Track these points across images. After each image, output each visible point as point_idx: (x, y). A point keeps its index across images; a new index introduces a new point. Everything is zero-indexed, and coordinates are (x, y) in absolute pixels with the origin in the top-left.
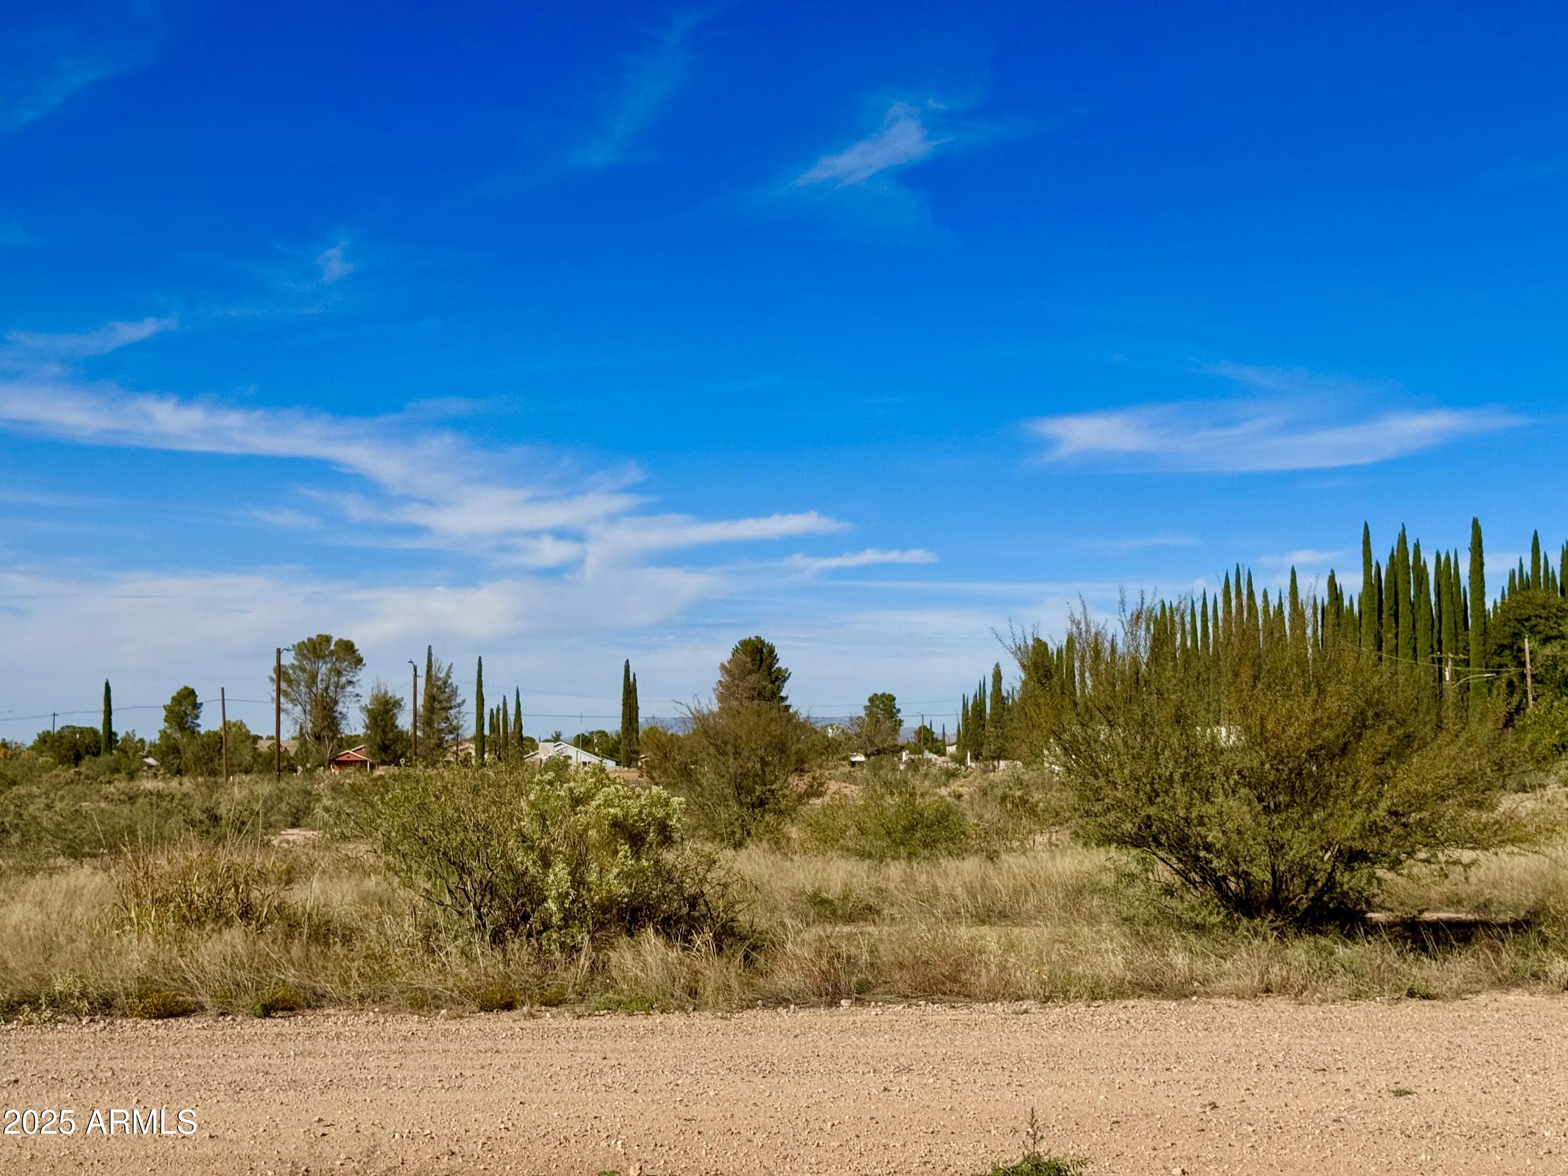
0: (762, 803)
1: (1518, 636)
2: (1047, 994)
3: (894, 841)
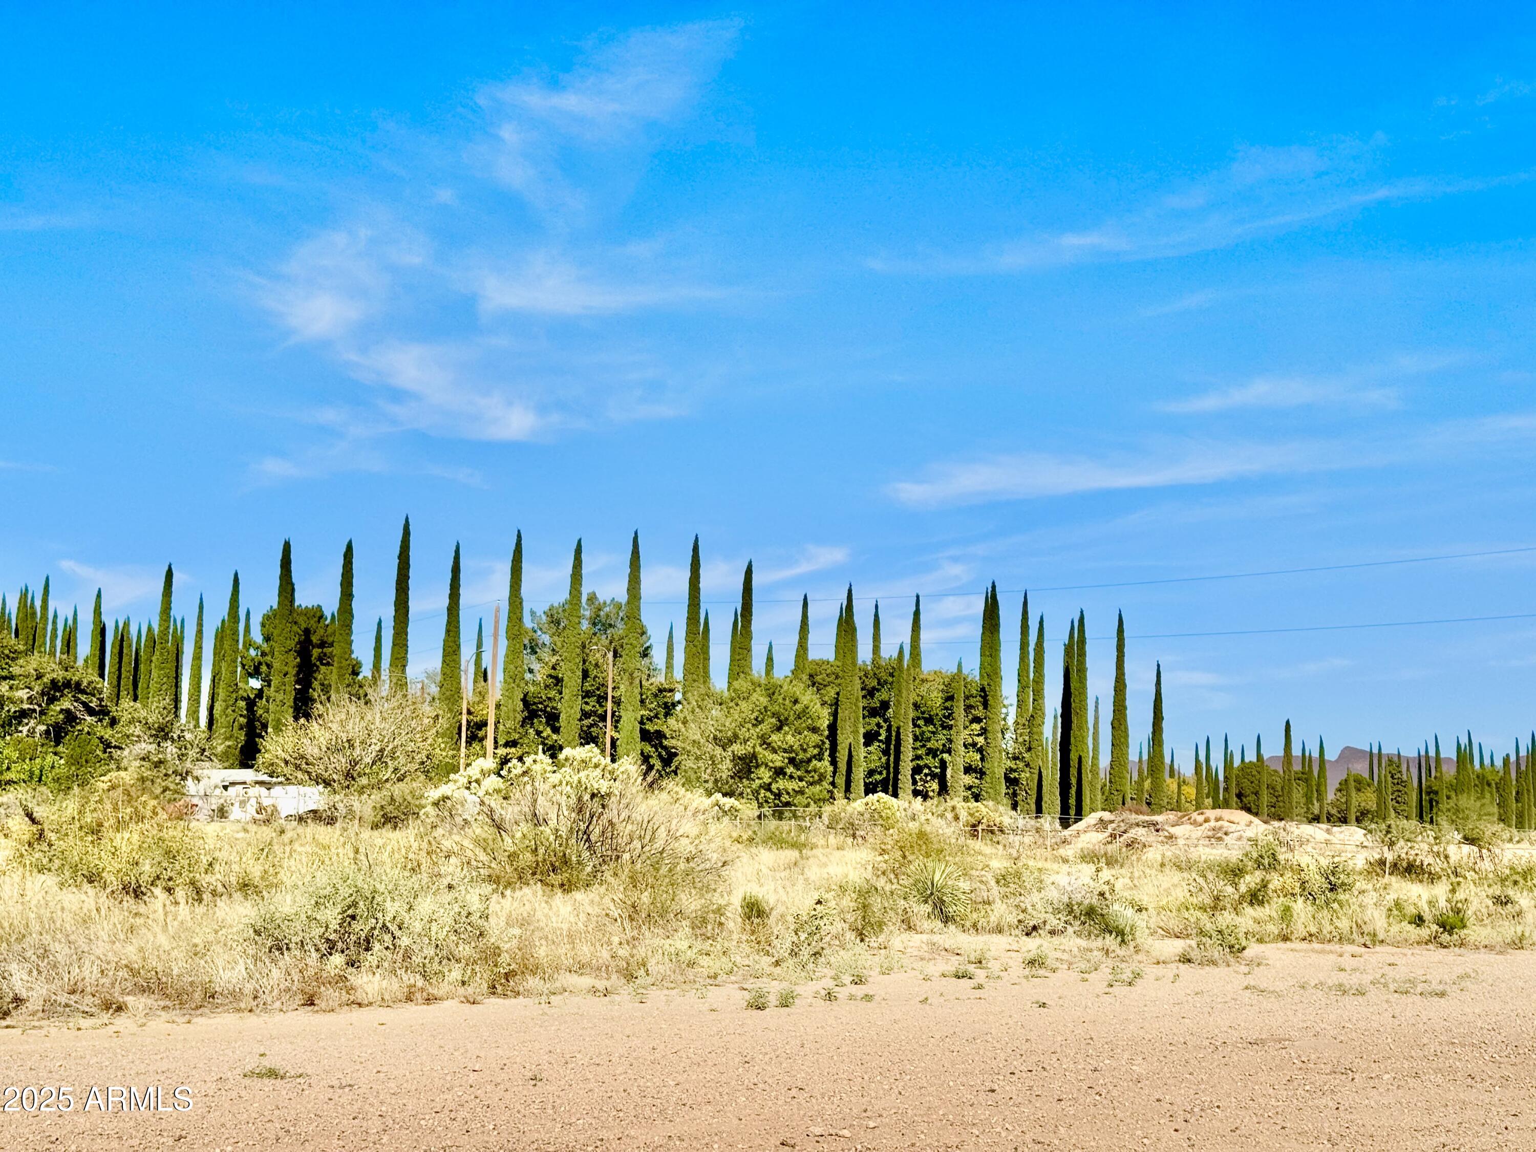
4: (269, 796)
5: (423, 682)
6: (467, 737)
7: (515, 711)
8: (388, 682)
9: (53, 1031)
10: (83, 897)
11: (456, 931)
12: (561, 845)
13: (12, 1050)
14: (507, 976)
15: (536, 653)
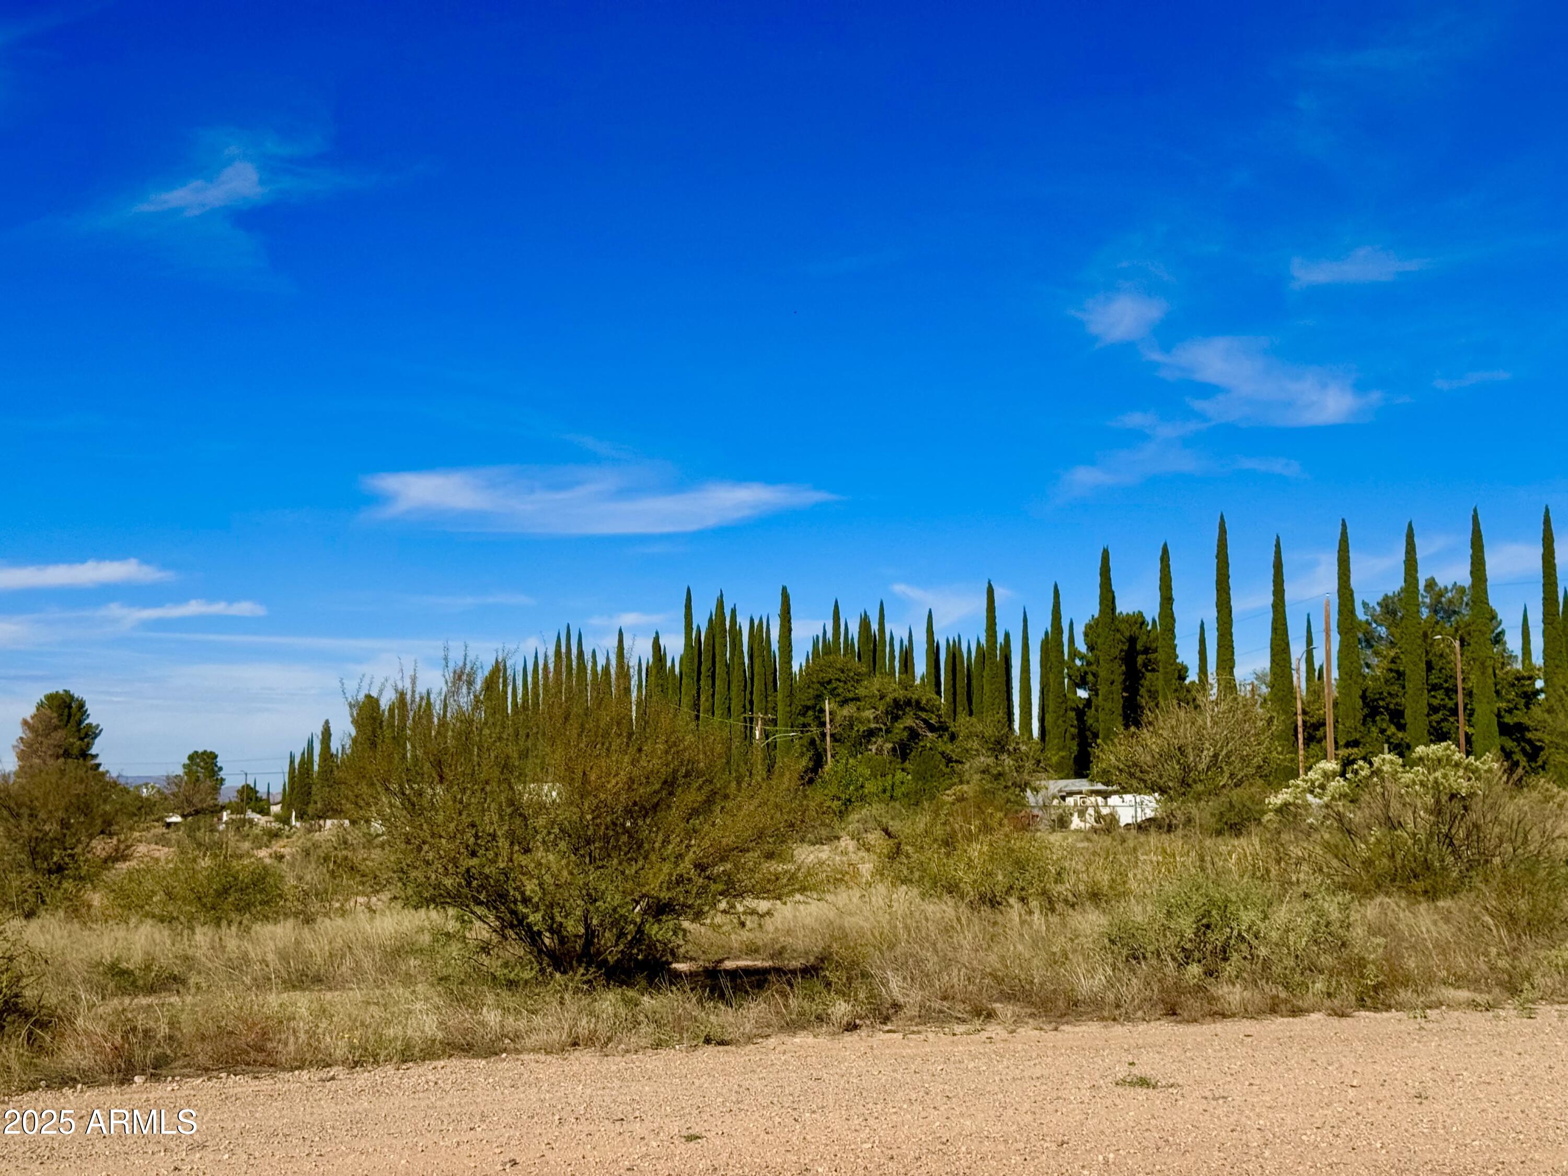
0: (60, 869)
1: (819, 697)
2: (356, 1059)
3: (204, 905)
4: (1106, 805)
5: (1252, 683)
6: (1304, 739)
7: (1354, 709)
8: (1216, 685)
9: (931, 1036)
10: (944, 907)
11: (1316, 941)
12: (1421, 850)
13: (896, 1054)
14: (1376, 988)
15: (1372, 646)
